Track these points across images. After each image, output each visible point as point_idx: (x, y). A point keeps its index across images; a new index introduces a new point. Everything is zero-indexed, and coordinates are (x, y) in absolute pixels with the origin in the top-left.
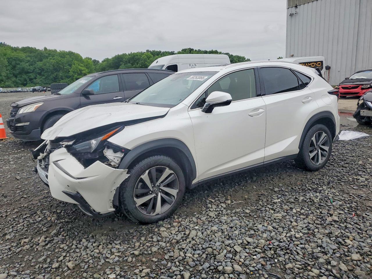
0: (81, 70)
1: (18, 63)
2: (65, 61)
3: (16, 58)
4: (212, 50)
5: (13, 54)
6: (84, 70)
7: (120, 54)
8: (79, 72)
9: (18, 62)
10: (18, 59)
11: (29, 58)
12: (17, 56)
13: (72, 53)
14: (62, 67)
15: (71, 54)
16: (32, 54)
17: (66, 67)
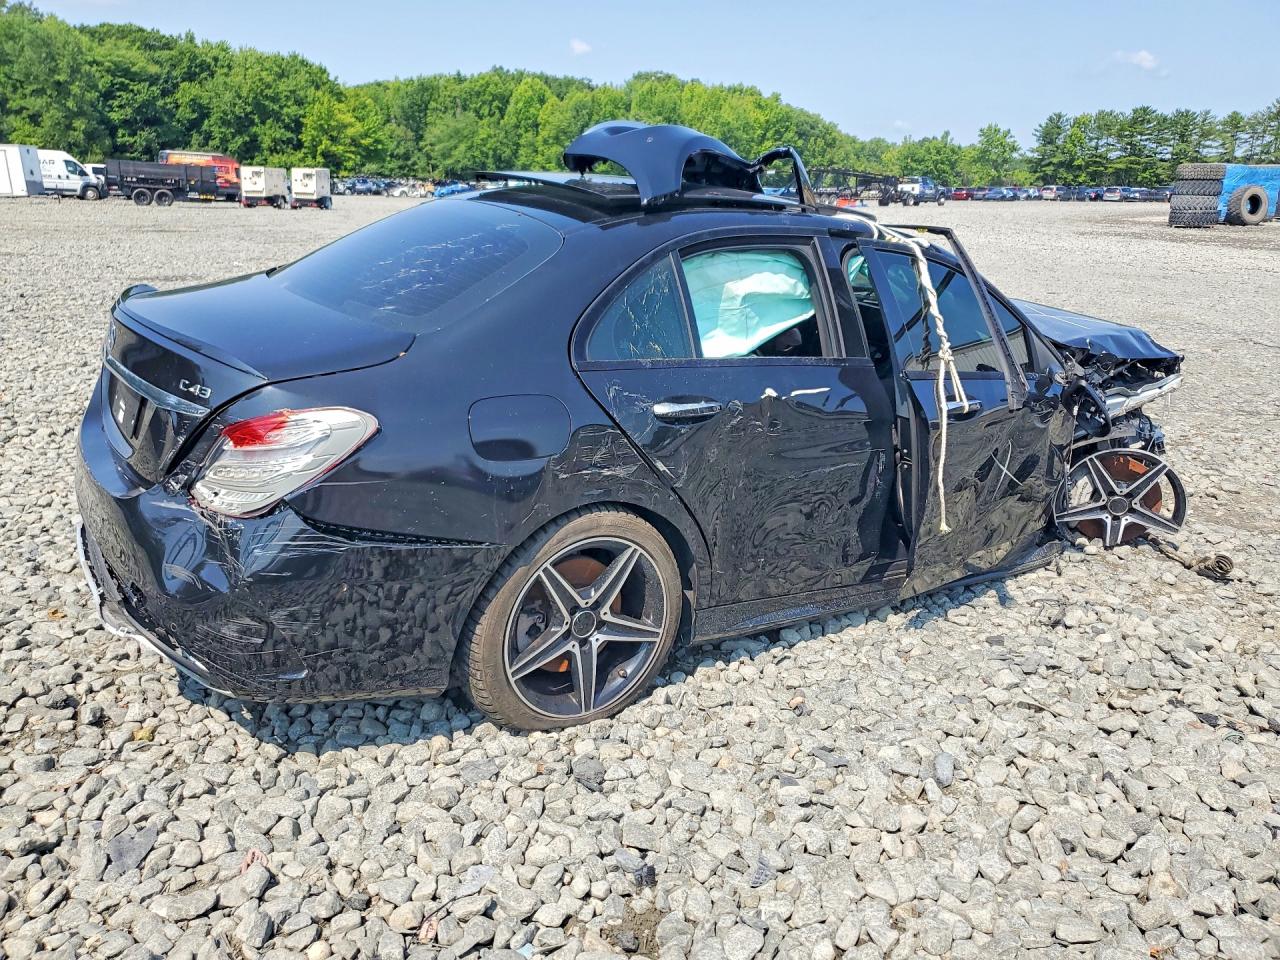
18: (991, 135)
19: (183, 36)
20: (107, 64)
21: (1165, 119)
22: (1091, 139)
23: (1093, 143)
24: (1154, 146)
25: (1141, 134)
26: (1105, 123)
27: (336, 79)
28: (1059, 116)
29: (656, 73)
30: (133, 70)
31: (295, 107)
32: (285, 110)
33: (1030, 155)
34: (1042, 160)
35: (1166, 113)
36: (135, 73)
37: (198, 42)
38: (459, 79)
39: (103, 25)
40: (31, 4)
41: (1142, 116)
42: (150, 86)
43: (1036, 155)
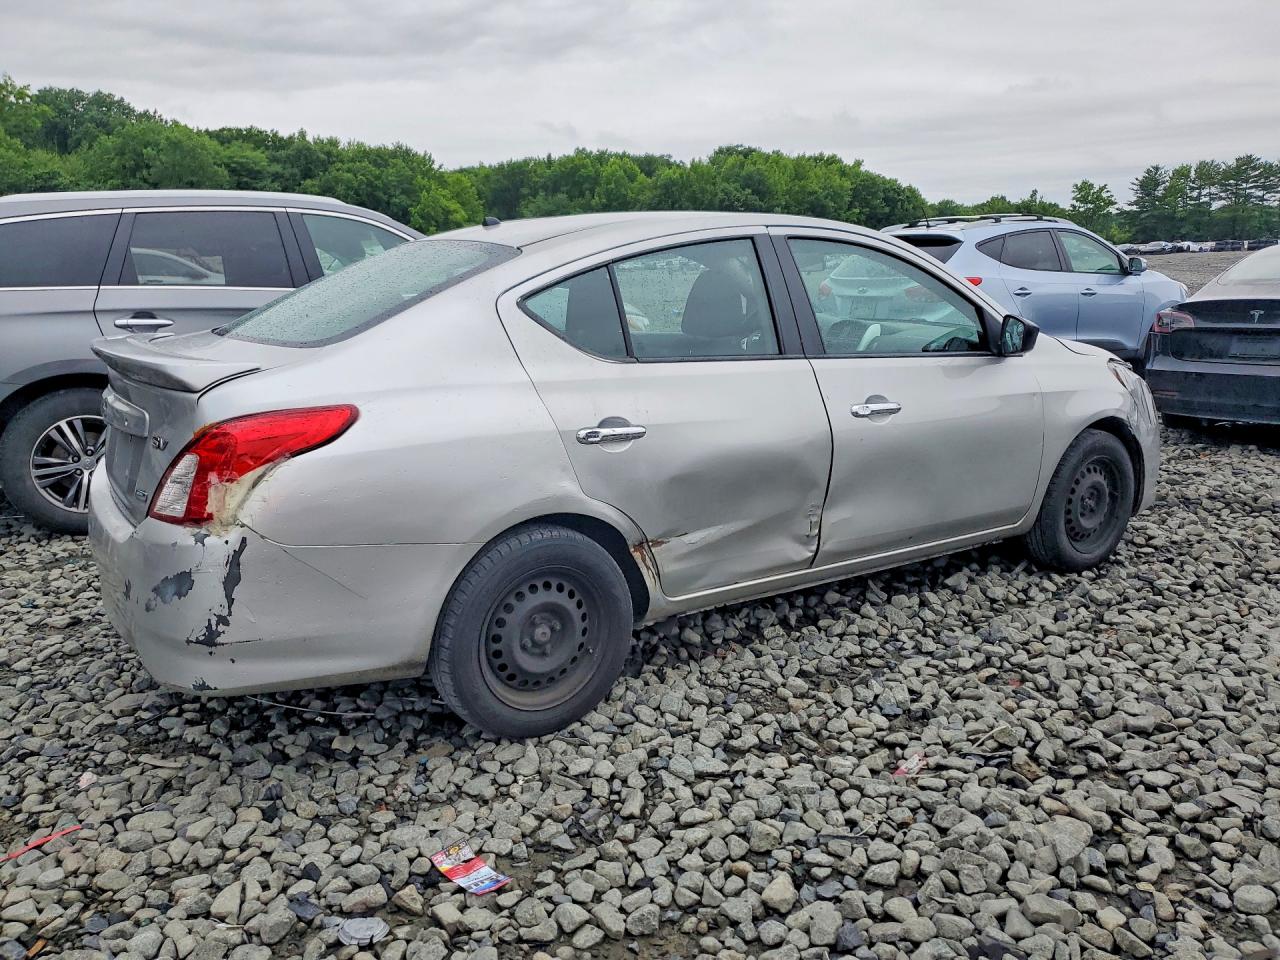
0: (447, 212)
1: (246, 183)
2: (393, 178)
3: (241, 164)
4: (821, 154)
5: (227, 153)
6: (456, 211)
7: (514, 160)
8: (441, 218)
9: (245, 179)
10: (247, 170)
11: (277, 168)
12: (243, 157)
13: (407, 152)
14: (385, 198)
15: (403, 154)
16: (282, 153)
17: (397, 200)
18: (1084, 191)
19: (297, 135)
20: (233, 165)
21: (1271, 166)
22: (1192, 189)
23: (1195, 194)
24: (1260, 193)
25: (1247, 182)
26: (1207, 173)
27: (440, 167)
28: (1157, 169)
29: (738, 146)
30: (257, 168)
31: (403, 197)
32: (394, 200)
33: (1128, 208)
34: (1142, 212)
35: (1270, 161)
36: (259, 172)
37: (309, 138)
38: (549, 162)
39: (223, 130)
40: (155, 112)
41: (1246, 164)
42: (273, 182)
43: (1134, 208)
